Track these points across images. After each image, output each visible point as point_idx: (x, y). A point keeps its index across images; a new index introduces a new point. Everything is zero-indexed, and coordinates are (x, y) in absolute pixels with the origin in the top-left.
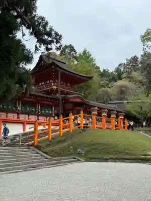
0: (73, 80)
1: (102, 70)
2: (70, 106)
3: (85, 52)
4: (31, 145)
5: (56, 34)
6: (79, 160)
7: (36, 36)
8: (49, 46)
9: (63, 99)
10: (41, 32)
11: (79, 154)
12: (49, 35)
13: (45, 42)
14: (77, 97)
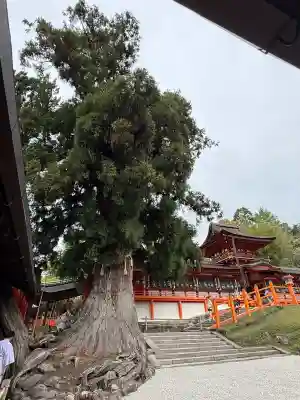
1: (292, 227)
2: (256, 277)
3: (261, 211)
4: (214, 330)
6: (281, 353)
7: (195, 210)
8: (210, 217)
9: (245, 269)
11: (280, 342)
12: (207, 205)
13: (204, 214)
14: (263, 265)
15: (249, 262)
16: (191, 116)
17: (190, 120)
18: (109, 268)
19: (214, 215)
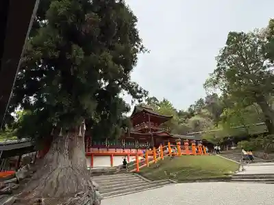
0: (158, 120)
1: (178, 111)
3: (164, 101)
4: (135, 172)
5: (145, 91)
7: (132, 94)
8: (141, 99)
9: (154, 135)
10: (134, 92)
11: (172, 177)
13: (137, 97)
14: (164, 132)
15: (157, 131)
16: (136, 27)
17: (135, 30)
18: (67, 131)
19: (144, 99)
